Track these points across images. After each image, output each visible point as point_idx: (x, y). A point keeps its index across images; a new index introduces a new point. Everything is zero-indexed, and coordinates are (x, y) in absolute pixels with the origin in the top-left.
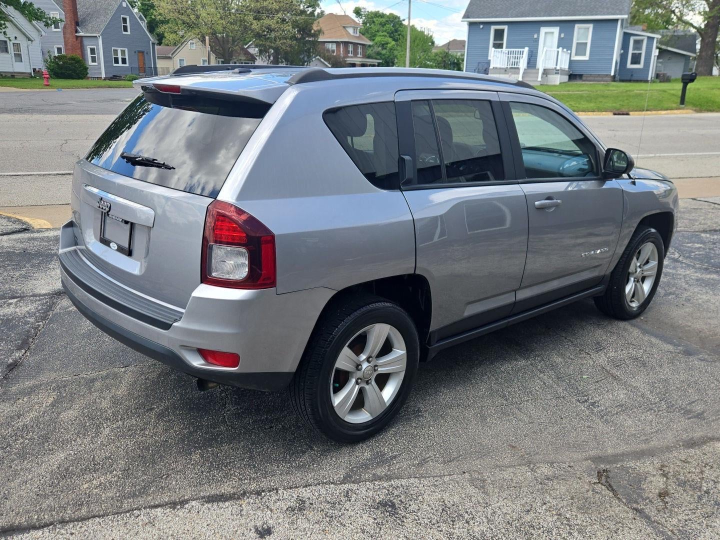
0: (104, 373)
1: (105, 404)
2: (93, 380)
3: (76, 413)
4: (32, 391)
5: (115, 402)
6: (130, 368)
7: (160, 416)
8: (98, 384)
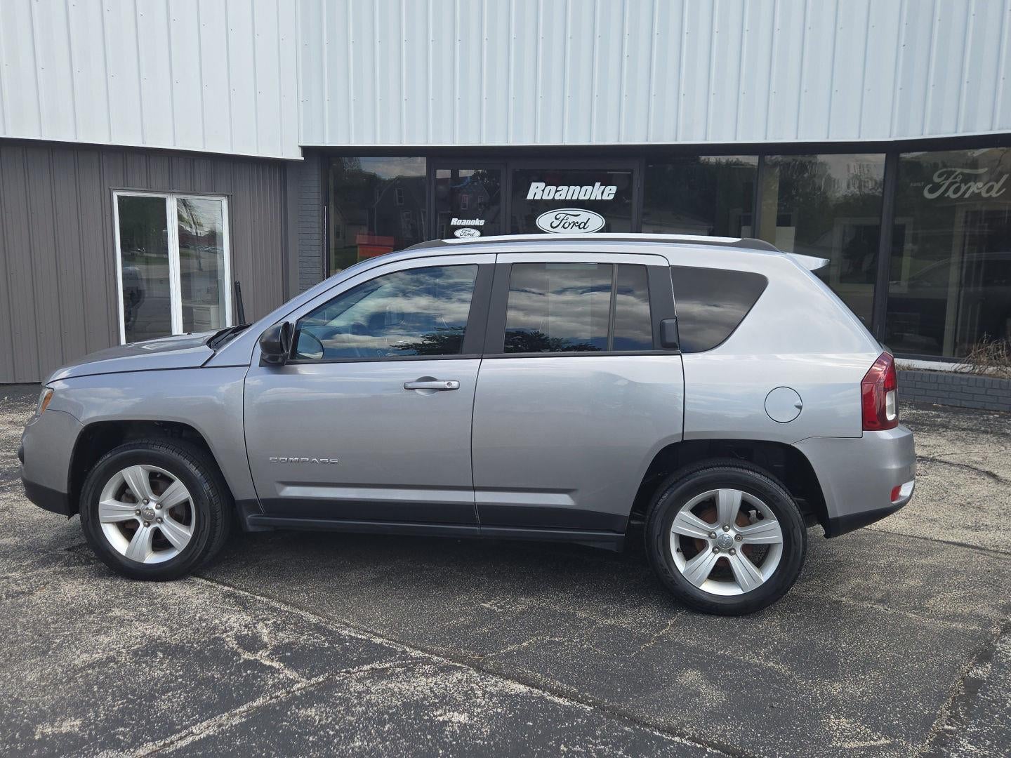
0: (867, 604)
1: (877, 578)
2: (881, 601)
3: (907, 581)
4: (954, 617)
5: (866, 576)
6: (835, 598)
7: (832, 555)
8: (878, 595)
